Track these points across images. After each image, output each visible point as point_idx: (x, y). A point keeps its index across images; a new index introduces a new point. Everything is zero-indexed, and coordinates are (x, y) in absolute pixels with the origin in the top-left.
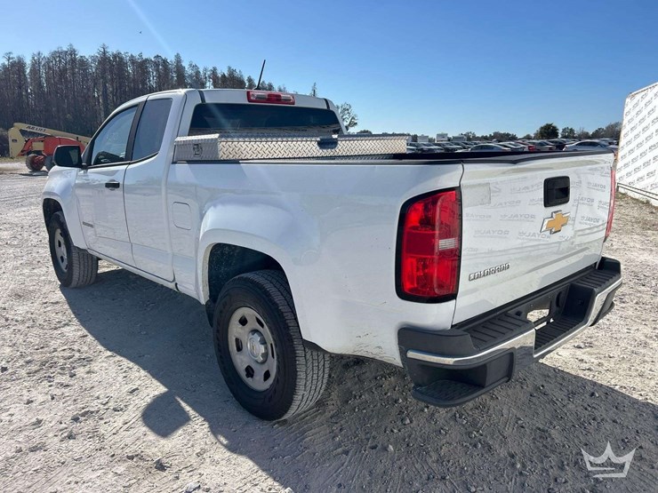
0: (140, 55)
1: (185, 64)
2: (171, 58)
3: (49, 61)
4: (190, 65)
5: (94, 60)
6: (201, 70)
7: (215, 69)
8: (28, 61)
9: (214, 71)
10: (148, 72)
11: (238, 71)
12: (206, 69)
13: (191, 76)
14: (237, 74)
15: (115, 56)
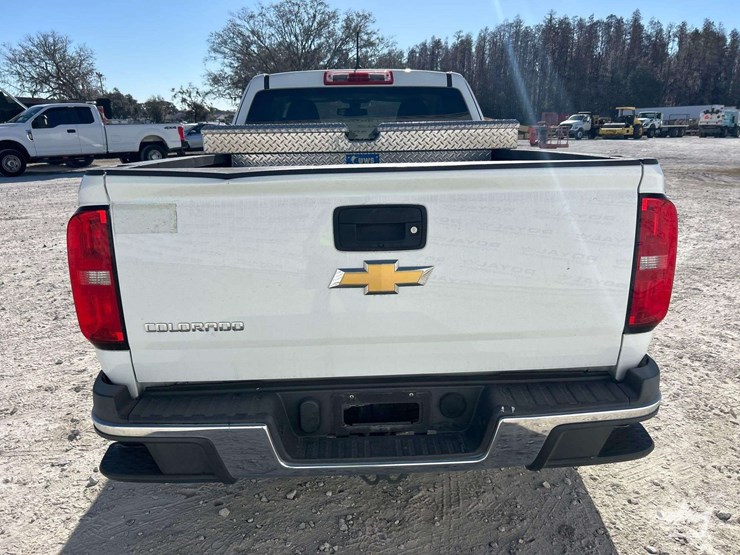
0: (591, 18)
1: (645, 22)
2: (627, 17)
3: (494, 35)
4: (651, 23)
5: (538, 30)
6: (665, 28)
7: (684, 24)
8: (475, 39)
9: (683, 27)
10: (597, 37)
11: (717, 24)
12: (671, 26)
13: (649, 37)
14: (716, 27)
15: (561, 22)
